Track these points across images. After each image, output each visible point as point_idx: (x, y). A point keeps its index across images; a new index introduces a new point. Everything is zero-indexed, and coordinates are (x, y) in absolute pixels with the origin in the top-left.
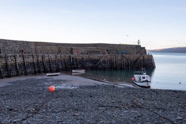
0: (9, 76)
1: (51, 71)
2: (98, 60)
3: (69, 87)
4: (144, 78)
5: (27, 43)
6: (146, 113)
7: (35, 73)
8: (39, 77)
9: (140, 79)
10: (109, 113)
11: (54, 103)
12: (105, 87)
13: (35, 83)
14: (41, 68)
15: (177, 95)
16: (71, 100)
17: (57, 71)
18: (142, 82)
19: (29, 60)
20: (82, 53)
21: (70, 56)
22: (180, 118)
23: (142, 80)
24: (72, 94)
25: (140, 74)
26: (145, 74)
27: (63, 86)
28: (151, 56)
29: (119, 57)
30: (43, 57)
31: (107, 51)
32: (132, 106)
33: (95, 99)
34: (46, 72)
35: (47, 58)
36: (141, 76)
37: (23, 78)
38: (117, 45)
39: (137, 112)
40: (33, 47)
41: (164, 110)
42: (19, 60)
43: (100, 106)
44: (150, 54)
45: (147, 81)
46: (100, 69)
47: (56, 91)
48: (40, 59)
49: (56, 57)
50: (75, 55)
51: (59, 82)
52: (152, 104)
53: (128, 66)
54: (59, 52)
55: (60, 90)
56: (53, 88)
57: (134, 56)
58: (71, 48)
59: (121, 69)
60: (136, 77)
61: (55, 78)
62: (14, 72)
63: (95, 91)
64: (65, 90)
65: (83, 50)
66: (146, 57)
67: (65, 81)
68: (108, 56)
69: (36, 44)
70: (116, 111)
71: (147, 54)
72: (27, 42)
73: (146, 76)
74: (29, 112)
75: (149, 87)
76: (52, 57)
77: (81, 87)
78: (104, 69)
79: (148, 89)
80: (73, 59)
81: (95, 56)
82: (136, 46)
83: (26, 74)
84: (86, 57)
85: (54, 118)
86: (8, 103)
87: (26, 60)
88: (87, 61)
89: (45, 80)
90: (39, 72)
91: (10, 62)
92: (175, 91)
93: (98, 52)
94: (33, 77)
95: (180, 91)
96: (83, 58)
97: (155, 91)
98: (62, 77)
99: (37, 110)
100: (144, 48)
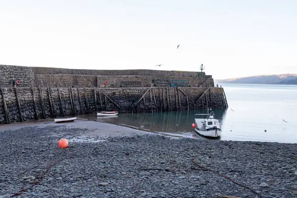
1: (62, 115)
2: (139, 97)
3: (92, 141)
4: (210, 123)
6: (213, 179)
7: (36, 119)
8: (41, 125)
9: (204, 125)
10: (155, 179)
11: (68, 166)
12: (150, 139)
13: (34, 135)
14: (46, 110)
15: (260, 149)
16: (95, 160)
17: (73, 115)
18: (208, 130)
19: (27, 97)
20: (113, 86)
21: (93, 91)
22: (265, 185)
23: (208, 127)
24: (96, 151)
25: (205, 117)
26: (212, 117)
27: (81, 139)
28: (222, 89)
29: (172, 91)
30: (48, 92)
31: (153, 81)
32: (193, 169)
33: (134, 159)
34: (53, 116)
35: (54, 94)
36: (206, 120)
37: (15, 127)
38: (168, 72)
39: (200, 177)
40: (32, 76)
41: (241, 173)
42: (9, 97)
43: (141, 169)
44: (219, 87)
45: (215, 128)
46: (141, 111)
47: (71, 147)
48: (44, 95)
49: (70, 91)
50: (101, 88)
51: (75, 132)
52: (223, 164)
53: (185, 104)
54: (76, 83)
55: (78, 144)
56: (66, 142)
57: (194, 90)
58: (94, 77)
59: (175, 110)
60: (199, 122)
61: (69, 125)
63: (133, 145)
64: (85, 146)
65: (114, 80)
66: (213, 91)
67: (85, 130)
69: (37, 70)
70: (167, 177)
71: (215, 86)
72: (22, 68)
73: (213, 120)
74: (25, 182)
75: (219, 138)
76: (64, 91)
77: (112, 140)
79: (216, 141)
80: (98, 95)
81: (134, 90)
82: (199, 74)
83: (21, 120)
84: (118, 91)
85: (67, 191)
87: (20, 97)
88: (121, 98)
89: (52, 129)
90: (43, 117)
92: (258, 144)
93: (138, 84)
94: (33, 125)
95: (265, 144)
96: (114, 94)
97: (227, 144)
98: (80, 123)
99: (39, 179)
100: (210, 77)
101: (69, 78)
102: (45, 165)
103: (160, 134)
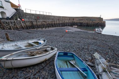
0: (55, 27)
1: (67, 26)
2: (82, 23)
3: (72, 31)
5: (60, 17)
7: (62, 26)
8: (63, 27)
9: (98, 30)
10: (84, 40)
12: (84, 32)
13: (62, 29)
14: (64, 25)
16: (72, 35)
17: (68, 26)
19: (61, 22)
22: (112, 45)
24: (72, 33)
27: (70, 31)
28: (105, 22)
29: (91, 22)
30: (64, 21)
31: (87, 19)
32: (93, 39)
33: (80, 35)
34: (65, 26)
35: (65, 22)
37: (59, 27)
39: (95, 41)
40: (62, 18)
41: (106, 41)
42: (58, 22)
43: (81, 37)
45: (101, 31)
47: (68, 32)
48: (64, 22)
51: (69, 29)
53: (94, 25)
54: (70, 20)
56: (67, 31)
57: (97, 22)
58: (73, 18)
59: (91, 26)
60: (97, 29)
62: (56, 26)
64: (70, 32)
65: (78, 19)
66: (102, 22)
67: (70, 29)
68: (86, 21)
69: (63, 17)
70: (87, 40)
73: (101, 29)
75: (101, 33)
76: (67, 21)
77: (76, 31)
78: (84, 26)
80: (74, 22)
82: (99, 18)
84: (78, 21)
85: (67, 39)
86: (55, 34)
87: (60, 22)
88: (78, 23)
89: (65, 28)
90: (63, 26)
91: (56, 23)
92: (112, 36)
93: (83, 20)
94: (61, 27)
95: (115, 36)
97: (103, 35)
98: (70, 28)
99: (62, 36)
100: (102, 18)
101: (68, 19)
102: (63, 34)
103: (86, 31)
